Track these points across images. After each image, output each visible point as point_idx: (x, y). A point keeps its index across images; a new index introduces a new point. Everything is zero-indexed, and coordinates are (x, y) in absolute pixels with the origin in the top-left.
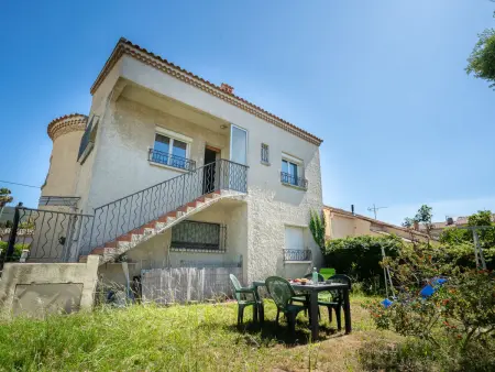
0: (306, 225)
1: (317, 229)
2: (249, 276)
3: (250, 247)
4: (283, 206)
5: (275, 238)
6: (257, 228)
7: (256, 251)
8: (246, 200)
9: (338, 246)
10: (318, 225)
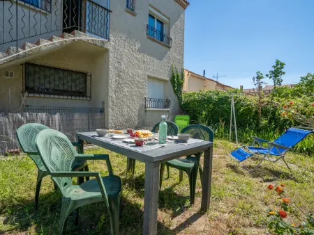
0: (168, 79)
1: (176, 82)
2: (110, 121)
3: (111, 94)
4: (147, 58)
5: (138, 87)
6: (119, 76)
7: (117, 98)
8: (107, 46)
9: (192, 98)
10: (178, 79)
